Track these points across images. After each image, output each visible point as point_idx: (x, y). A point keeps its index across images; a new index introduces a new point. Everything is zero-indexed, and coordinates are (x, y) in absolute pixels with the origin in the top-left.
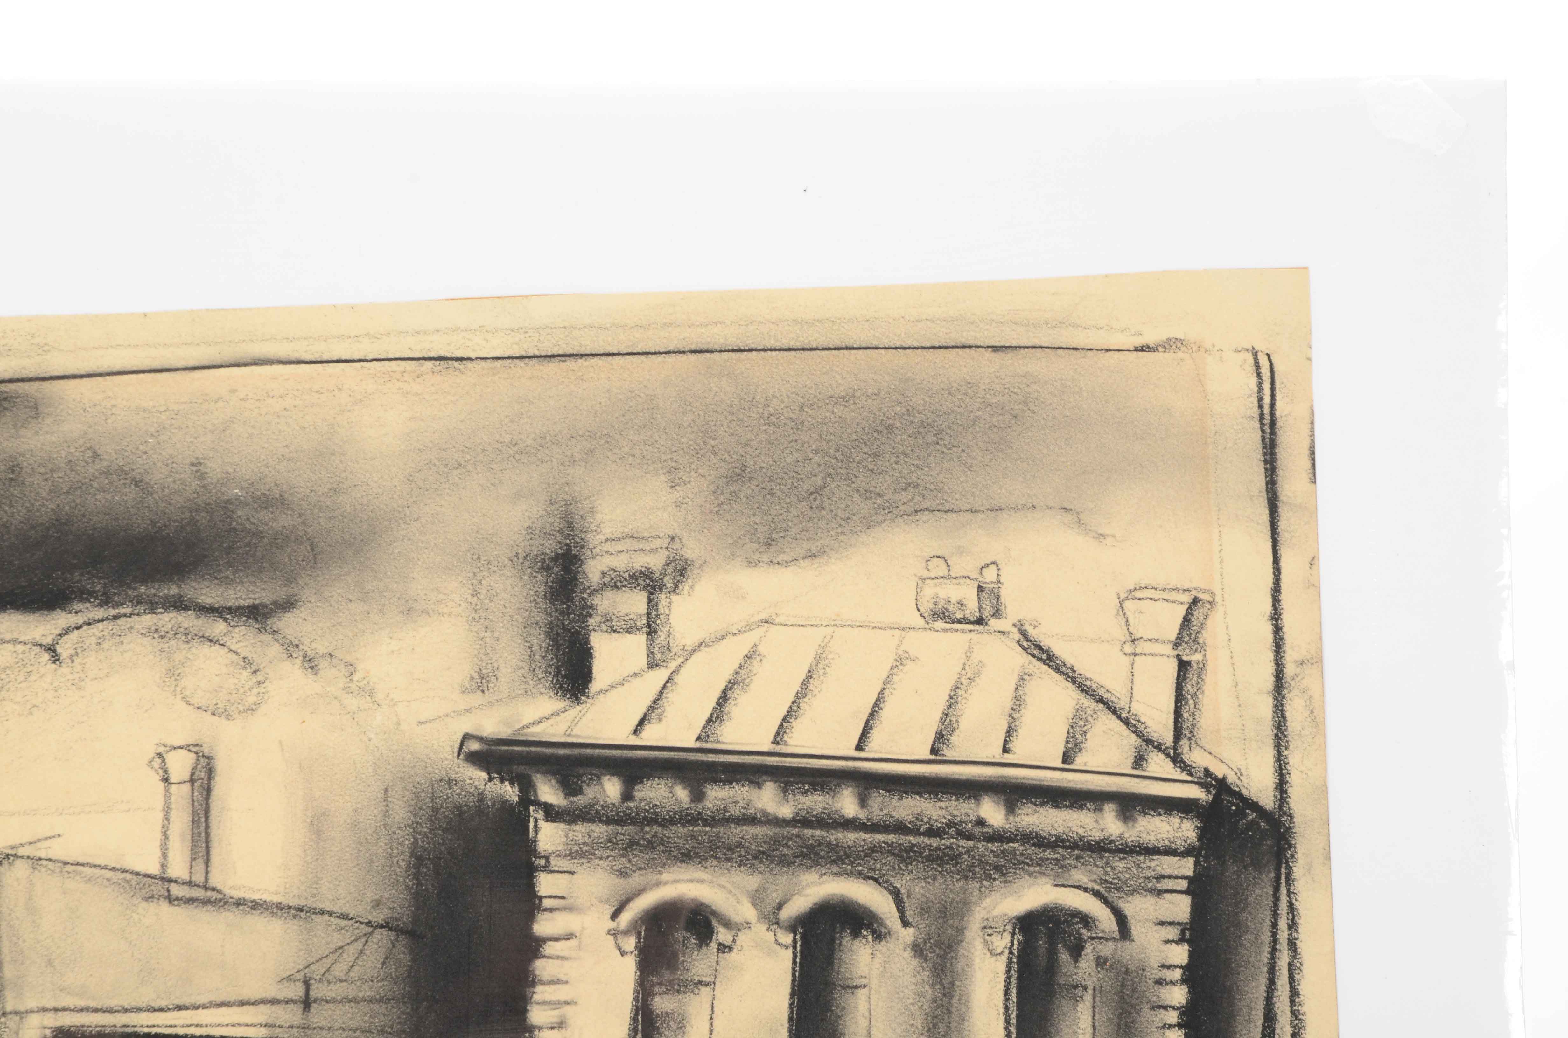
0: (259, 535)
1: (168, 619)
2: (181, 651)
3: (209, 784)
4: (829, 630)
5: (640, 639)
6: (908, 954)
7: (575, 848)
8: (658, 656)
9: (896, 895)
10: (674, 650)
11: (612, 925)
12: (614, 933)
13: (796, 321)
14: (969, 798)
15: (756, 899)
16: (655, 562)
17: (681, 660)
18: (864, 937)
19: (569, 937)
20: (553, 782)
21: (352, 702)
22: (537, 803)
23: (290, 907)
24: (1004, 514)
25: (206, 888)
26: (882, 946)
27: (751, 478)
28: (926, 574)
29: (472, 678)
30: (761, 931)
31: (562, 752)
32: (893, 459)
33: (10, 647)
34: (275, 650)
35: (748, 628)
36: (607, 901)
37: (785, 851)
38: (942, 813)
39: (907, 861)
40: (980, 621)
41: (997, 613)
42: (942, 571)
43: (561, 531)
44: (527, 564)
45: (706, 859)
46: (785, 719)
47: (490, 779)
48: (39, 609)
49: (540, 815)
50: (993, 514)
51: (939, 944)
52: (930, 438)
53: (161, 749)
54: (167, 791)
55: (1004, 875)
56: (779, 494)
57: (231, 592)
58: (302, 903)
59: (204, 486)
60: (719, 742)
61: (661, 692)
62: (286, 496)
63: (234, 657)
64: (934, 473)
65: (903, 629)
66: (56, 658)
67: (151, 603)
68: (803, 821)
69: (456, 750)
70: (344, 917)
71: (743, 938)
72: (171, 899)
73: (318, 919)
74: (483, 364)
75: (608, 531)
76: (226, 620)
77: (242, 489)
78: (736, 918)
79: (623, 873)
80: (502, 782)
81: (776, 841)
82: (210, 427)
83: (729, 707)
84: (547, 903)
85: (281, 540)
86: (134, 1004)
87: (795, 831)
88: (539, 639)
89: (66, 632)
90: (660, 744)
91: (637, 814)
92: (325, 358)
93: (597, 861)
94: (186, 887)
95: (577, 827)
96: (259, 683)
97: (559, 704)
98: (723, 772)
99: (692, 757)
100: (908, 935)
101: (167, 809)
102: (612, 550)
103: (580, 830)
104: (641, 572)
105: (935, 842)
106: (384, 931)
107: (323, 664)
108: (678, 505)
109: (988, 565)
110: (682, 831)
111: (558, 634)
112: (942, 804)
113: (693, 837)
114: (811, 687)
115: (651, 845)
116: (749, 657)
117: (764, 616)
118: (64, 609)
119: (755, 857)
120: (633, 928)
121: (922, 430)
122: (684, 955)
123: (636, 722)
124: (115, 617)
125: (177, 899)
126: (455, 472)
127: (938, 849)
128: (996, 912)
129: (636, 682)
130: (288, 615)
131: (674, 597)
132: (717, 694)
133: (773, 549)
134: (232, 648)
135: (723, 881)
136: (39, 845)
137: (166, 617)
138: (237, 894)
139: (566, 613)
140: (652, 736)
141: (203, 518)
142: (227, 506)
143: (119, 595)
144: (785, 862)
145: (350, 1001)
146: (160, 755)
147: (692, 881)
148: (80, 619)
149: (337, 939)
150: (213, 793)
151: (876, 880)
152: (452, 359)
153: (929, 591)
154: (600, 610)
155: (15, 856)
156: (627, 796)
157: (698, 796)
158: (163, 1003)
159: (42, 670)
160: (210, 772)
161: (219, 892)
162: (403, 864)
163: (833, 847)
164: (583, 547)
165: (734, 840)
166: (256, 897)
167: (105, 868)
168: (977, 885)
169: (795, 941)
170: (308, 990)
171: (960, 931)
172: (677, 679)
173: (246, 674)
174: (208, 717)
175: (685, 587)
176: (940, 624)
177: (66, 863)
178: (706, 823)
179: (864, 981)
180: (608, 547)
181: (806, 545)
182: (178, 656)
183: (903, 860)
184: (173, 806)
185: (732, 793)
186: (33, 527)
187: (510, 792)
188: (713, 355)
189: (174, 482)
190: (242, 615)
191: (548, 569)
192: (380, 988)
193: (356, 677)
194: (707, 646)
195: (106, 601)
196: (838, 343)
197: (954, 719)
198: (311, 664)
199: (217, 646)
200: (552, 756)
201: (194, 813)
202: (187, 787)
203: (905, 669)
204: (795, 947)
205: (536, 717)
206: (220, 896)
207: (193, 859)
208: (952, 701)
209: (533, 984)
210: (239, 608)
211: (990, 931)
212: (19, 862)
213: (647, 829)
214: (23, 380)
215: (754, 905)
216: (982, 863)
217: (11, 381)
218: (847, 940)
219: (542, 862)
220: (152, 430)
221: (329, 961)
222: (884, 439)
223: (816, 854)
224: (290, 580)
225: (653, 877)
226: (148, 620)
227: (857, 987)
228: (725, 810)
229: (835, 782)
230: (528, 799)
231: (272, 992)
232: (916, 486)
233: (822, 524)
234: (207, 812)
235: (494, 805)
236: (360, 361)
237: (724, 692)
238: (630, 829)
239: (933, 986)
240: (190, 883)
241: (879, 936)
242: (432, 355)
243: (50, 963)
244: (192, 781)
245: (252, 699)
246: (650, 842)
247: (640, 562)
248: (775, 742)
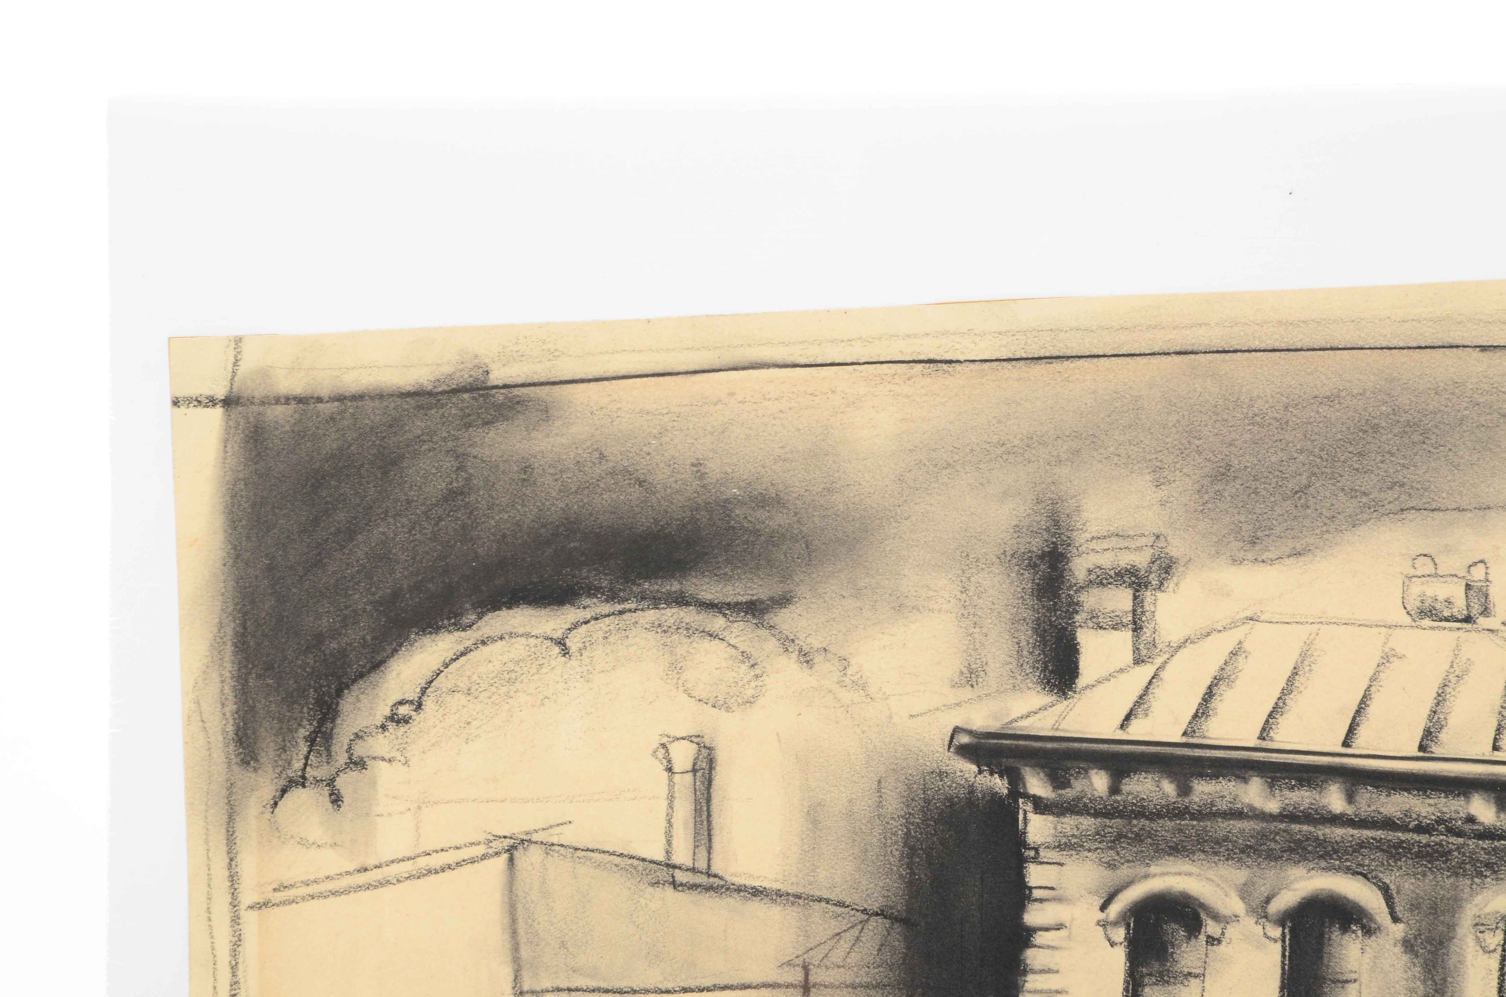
0: (756, 533)
1: (670, 615)
2: (682, 644)
3: (710, 773)
4: (1315, 627)
5: (1126, 636)
6: (1399, 949)
7: (1064, 840)
8: (1144, 652)
9: (1385, 890)
10: (1160, 646)
11: (1101, 916)
12: (1104, 924)
13: (1280, 322)
14: (1458, 795)
15: (1244, 893)
16: (1141, 560)
17: (1167, 656)
18: (1354, 932)
19: (1059, 927)
20: (1042, 775)
21: (846, 696)
22: (1026, 796)
23: (788, 894)
24: (1492, 513)
25: (709, 875)
26: (1372, 941)
27: (1235, 477)
28: (1412, 572)
29: (962, 673)
30: (1249, 925)
31: (1049, 745)
32: (1379, 458)
33: (523, 640)
34: (772, 644)
35: (1233, 625)
36: (1096, 893)
37: (1273, 845)
38: (1431, 809)
39: (1396, 857)
40: (1468, 619)
41: (1486, 611)
42: (1429, 569)
43: (1047, 530)
44: (1014, 561)
45: (1194, 853)
46: (1270, 715)
47: (980, 772)
48: (550, 604)
49: (1029, 807)
50: (1481, 513)
51: (1430, 940)
52: (1416, 438)
53: (665, 740)
54: (671, 780)
55: (1495, 872)
56: (1263, 493)
57: (730, 588)
58: (799, 890)
59: (704, 486)
60: (1205, 737)
61: (1147, 688)
62: (782, 495)
63: (733, 650)
64: (1420, 472)
65: (1390, 627)
66: (565, 652)
67: (654, 598)
68: (1290, 816)
69: (947, 743)
70: (840, 904)
71: (1232, 931)
72: (674, 884)
73: (816, 906)
74: (972, 366)
75: (1094, 529)
76: (725, 615)
77: (739, 488)
78: (1224, 911)
79: (1111, 866)
80: (992, 774)
81: (1263, 836)
82: (709, 429)
83: (1215, 703)
84: (1037, 894)
85: (776, 539)
86: (642, 986)
87: (1283, 826)
88: (1026, 635)
89: (575, 626)
90: (1146, 739)
91: (1125, 807)
92: (819, 362)
93: (1086, 853)
94: (689, 873)
95: (1066, 820)
96: (757, 676)
97: (1046, 698)
98: (1210, 767)
99: (1179, 751)
100: (1398, 930)
101: (671, 798)
102: (1098, 548)
103: (1069, 823)
104: (1127, 570)
105: (1424, 839)
106: (879, 919)
107: (818, 658)
108: (1163, 504)
109: (1475, 564)
110: (1169, 824)
111: (1045, 631)
112: (1431, 801)
113: (1180, 831)
114: (1297, 684)
115: (1138, 838)
116: (1234, 654)
117: (1249, 614)
118: (573, 605)
119: (1242, 851)
120: (1123, 919)
121: (1408, 429)
122: (1173, 946)
123: (1123, 717)
124: (621, 613)
125: (681, 885)
126: (944, 472)
127: (1428, 845)
128: (1487, 910)
129: (1123, 677)
130: (783, 610)
131: (1159, 595)
132: (1202, 690)
133: (1258, 547)
134: (732, 642)
135: (1210, 874)
136: (550, 830)
137: (669, 612)
138: (739, 881)
139: (1054, 609)
140: (1138, 730)
141: (703, 517)
142: (726, 505)
143: (624, 590)
144: (1272, 857)
145: (847, 987)
146: (664, 746)
147: (1180, 874)
148: (588, 614)
149: (835, 926)
150: (714, 783)
151: (1365, 876)
152: (941, 362)
153: (1416, 589)
154: (1087, 606)
155: (530, 841)
156: (1114, 790)
157: (1185, 790)
158: (670, 986)
159: (553, 663)
160: (711, 762)
161: (721, 878)
162: (897, 853)
163: (1321, 843)
164: (1069, 545)
165: (1221, 834)
166: (756, 884)
167: (613, 854)
168: (1469, 882)
169: (1283, 935)
170: (807, 975)
171: (1451, 927)
172: (1162, 674)
173: (744, 668)
174: (708, 708)
175: (1170, 585)
176: (1427, 622)
177: (576, 849)
178: (1193, 817)
179: (1353, 976)
180: (1094, 545)
181: (1291, 544)
182: (680, 651)
183: (1392, 856)
184: (677, 795)
185: (1219, 787)
186: (544, 526)
187: (1000, 785)
188: (1197, 356)
189: (676, 482)
190: (740, 610)
191: (1033, 566)
192: (877, 974)
193: (849, 672)
194: (1192, 642)
195: (612, 597)
196: (1323, 344)
197: (1442, 717)
198: (806, 658)
199: (717, 641)
200: (1040, 749)
201: (696, 802)
202: (689, 777)
203: (1392, 666)
204: (1284, 941)
205: (1024, 711)
206: (722, 883)
207: (696, 847)
208: (1440, 699)
209: (1025, 972)
210: (737, 604)
211: (1482, 928)
212: (533, 847)
213: (1135, 822)
214: (534, 385)
215: (1243, 898)
216: (1473, 861)
217: (523, 385)
218: (1336, 935)
219: (1032, 853)
220: (655, 431)
221: (827, 947)
222: (1369, 439)
223: (1304, 849)
224: (785, 578)
225: (1142, 870)
226: (651, 615)
227: (1347, 982)
228: (1212, 804)
229: (1322, 778)
230: (1017, 792)
231: (773, 977)
232: (1402, 485)
233: (1307, 523)
234: (709, 801)
235: (983, 797)
236: (852, 364)
237: (1210, 688)
238: (1117, 822)
239: (1424, 982)
240: (693, 870)
241: (1368, 932)
242: (922, 357)
243: (563, 945)
244: (694, 771)
245: (750, 692)
246: (1137, 835)
247: (1126, 560)
248: (1261, 738)
